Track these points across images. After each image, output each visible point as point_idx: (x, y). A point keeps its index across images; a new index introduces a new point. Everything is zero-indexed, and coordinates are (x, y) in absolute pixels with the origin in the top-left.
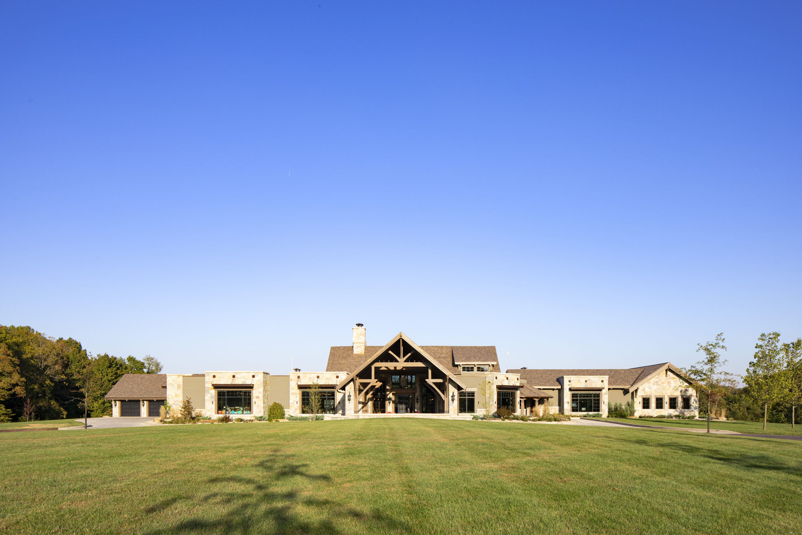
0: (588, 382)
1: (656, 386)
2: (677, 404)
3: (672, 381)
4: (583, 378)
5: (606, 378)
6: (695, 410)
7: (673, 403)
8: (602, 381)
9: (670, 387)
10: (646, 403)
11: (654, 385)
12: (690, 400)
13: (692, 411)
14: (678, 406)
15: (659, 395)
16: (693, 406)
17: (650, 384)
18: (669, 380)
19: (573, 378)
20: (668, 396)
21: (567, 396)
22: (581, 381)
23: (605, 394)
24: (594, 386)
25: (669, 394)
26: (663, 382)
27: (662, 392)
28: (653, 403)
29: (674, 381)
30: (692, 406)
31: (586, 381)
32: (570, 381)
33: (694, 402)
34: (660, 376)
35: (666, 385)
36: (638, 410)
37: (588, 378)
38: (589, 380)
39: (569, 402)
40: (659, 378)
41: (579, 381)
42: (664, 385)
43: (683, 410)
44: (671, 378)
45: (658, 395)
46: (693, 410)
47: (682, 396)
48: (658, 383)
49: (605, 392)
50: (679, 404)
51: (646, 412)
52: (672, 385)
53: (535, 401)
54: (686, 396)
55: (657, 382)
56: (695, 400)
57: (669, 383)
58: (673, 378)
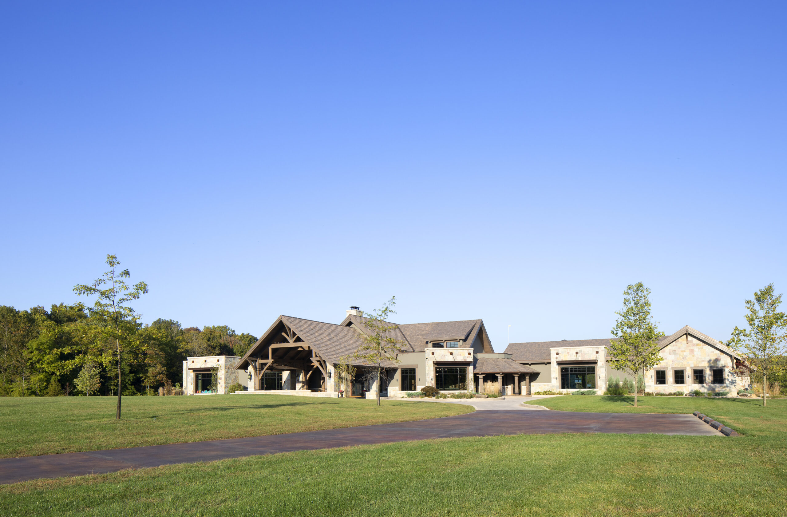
0: (579, 353)
1: (674, 355)
2: (704, 378)
3: (696, 349)
4: (573, 350)
5: (602, 349)
6: (731, 386)
7: (699, 375)
8: (597, 352)
9: (694, 356)
10: (661, 377)
11: (670, 354)
12: (724, 373)
13: (727, 386)
14: (705, 380)
15: (679, 367)
16: (728, 380)
17: (665, 353)
18: (692, 348)
19: (561, 350)
20: (691, 367)
21: (554, 371)
22: (571, 353)
23: (601, 367)
24: (587, 358)
25: (692, 366)
26: (684, 350)
27: (682, 363)
28: (670, 377)
29: (699, 349)
30: (726, 381)
31: (577, 353)
32: (557, 354)
33: (730, 374)
34: (679, 343)
35: (687, 353)
36: (650, 386)
37: (580, 349)
38: (581, 351)
39: (558, 377)
40: (676, 345)
41: (568, 353)
42: (685, 353)
43: (712, 385)
44: (694, 345)
45: (676, 366)
46: (729, 385)
47: (711, 368)
48: (677, 352)
49: (601, 365)
50: (707, 378)
51: (661, 388)
52: (695, 353)
53: (497, 377)
54: (717, 367)
55: (675, 351)
56: (730, 372)
57: (692, 351)
58: (698, 345)
